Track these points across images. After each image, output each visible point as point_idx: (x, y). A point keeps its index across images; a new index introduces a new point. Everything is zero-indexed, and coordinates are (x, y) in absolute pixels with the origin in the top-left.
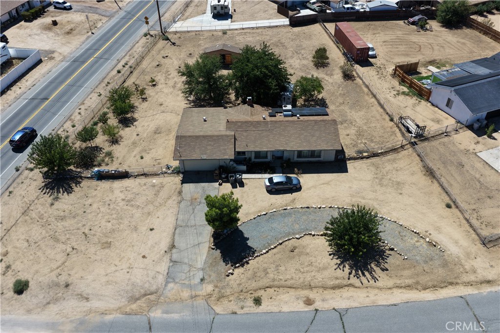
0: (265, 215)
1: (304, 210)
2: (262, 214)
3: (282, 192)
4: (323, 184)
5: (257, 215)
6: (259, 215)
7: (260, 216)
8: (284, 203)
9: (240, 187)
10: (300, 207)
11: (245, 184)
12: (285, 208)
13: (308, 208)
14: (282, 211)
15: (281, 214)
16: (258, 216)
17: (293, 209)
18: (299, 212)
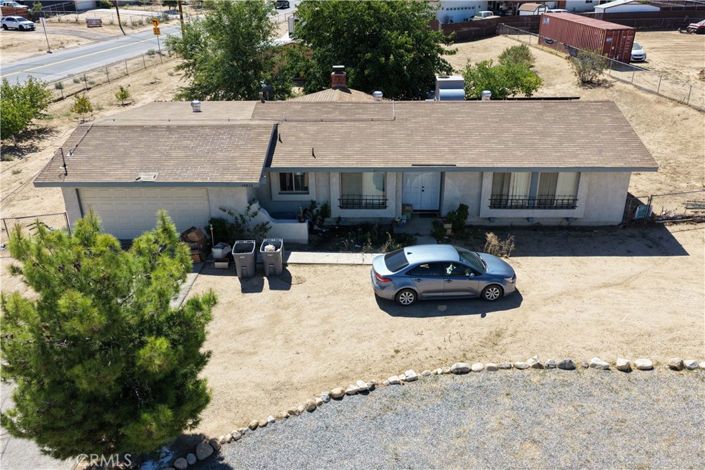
0: (365, 392)
1: (552, 375)
2: (352, 388)
3: (443, 308)
4: (606, 286)
5: (325, 394)
6: (337, 391)
7: (339, 398)
8: (453, 348)
9: (272, 288)
10: (530, 362)
11: (294, 281)
12: (462, 365)
13: (568, 366)
14: (448, 380)
15: (444, 394)
16: (331, 396)
17: (500, 373)
18: (527, 384)
